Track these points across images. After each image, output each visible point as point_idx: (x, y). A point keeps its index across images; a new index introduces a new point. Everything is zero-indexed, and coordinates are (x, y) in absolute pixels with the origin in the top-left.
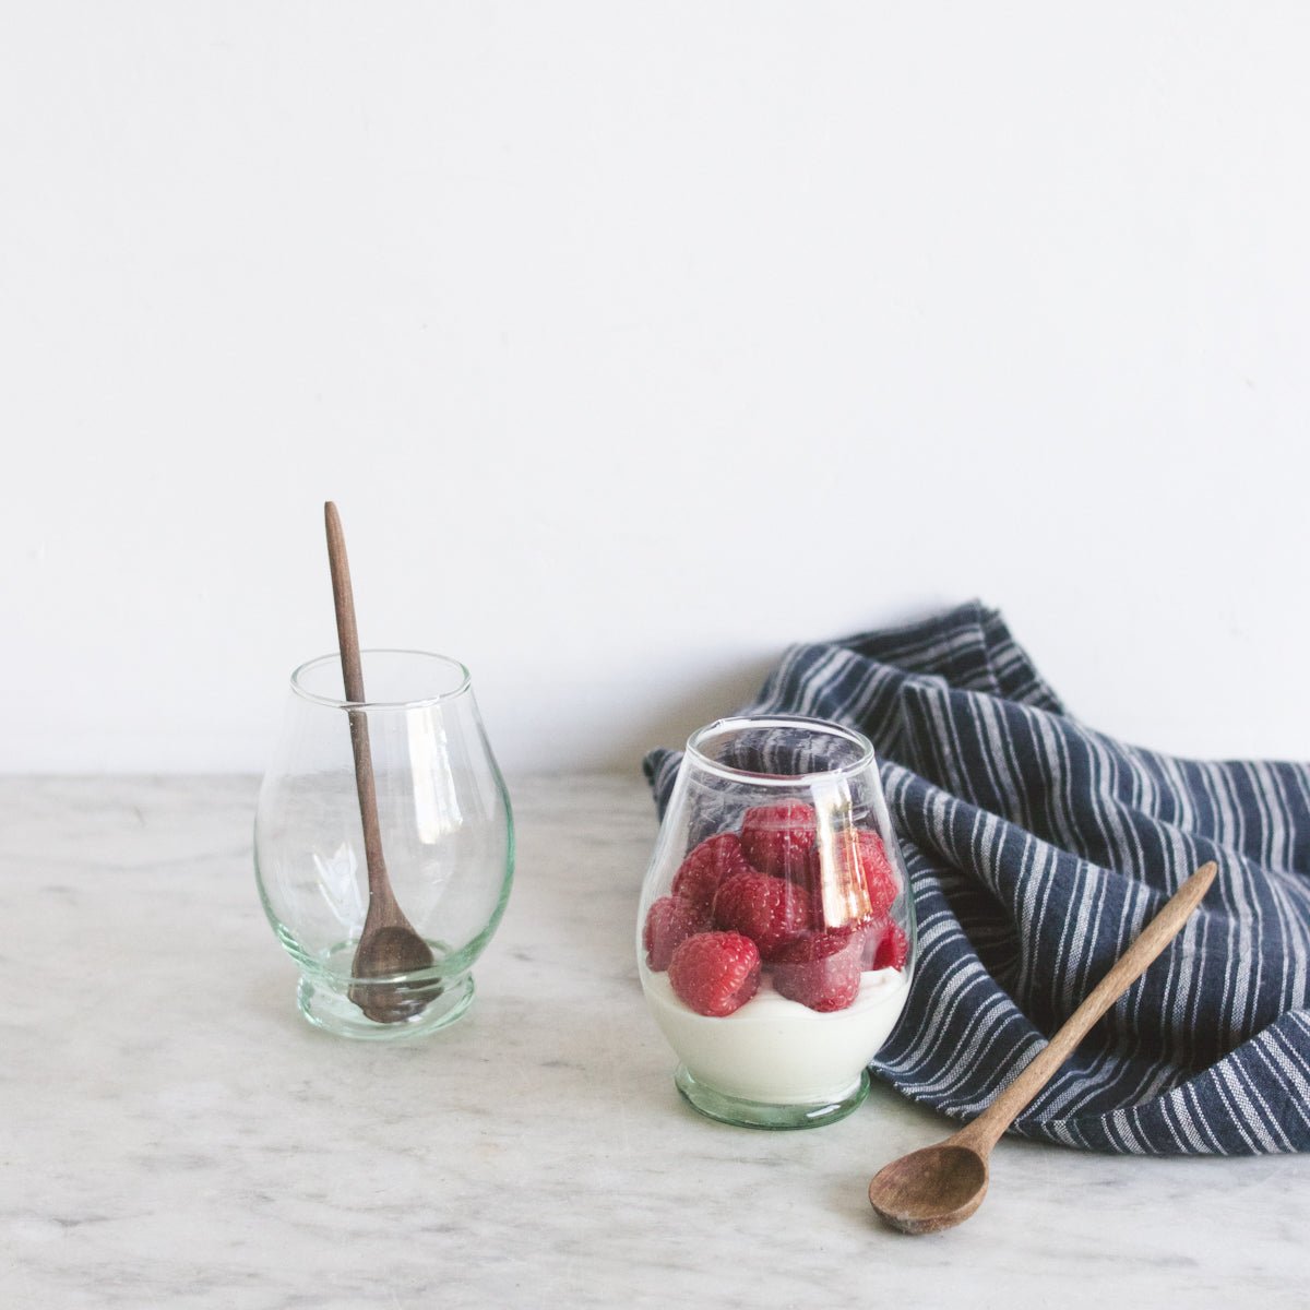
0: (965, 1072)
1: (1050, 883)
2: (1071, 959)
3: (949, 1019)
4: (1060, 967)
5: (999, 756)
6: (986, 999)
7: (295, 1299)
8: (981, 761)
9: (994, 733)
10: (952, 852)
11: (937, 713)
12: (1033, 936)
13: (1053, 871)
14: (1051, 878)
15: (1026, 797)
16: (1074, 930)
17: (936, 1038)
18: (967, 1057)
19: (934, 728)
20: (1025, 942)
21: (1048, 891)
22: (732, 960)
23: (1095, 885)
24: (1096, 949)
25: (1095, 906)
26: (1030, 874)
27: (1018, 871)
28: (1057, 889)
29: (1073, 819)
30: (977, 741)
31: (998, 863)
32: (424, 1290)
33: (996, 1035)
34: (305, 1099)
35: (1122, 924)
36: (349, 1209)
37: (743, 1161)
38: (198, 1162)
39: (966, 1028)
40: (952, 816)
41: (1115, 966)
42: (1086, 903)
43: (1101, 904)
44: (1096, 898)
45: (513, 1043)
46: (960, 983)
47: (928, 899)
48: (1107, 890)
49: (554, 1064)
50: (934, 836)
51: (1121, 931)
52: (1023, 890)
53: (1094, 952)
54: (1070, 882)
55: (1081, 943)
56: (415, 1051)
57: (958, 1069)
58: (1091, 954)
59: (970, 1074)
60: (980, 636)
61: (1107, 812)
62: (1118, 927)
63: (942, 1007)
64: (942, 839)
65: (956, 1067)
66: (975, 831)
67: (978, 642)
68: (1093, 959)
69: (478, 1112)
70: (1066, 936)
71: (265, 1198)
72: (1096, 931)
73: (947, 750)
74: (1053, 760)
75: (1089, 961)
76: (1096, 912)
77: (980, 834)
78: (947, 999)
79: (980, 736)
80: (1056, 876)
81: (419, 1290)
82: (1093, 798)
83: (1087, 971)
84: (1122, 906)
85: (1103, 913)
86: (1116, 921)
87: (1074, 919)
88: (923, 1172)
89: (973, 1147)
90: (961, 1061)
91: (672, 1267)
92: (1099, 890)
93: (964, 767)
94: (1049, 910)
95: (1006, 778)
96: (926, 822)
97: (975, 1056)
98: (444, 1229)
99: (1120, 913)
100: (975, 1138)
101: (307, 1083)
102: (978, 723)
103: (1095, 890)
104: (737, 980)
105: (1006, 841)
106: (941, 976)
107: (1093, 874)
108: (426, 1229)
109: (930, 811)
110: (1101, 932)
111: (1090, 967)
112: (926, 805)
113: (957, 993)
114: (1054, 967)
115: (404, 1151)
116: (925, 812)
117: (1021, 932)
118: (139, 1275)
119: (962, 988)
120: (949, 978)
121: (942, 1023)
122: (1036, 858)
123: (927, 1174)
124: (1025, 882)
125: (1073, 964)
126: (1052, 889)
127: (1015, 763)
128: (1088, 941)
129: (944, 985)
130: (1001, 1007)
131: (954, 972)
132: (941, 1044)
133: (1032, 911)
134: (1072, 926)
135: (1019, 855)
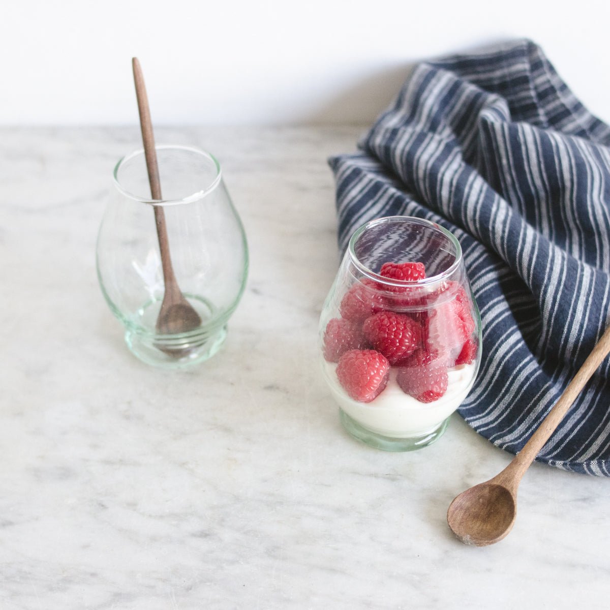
0: (506, 408)
1: (562, 287)
2: (571, 336)
3: (498, 373)
4: (564, 340)
5: (535, 169)
6: (520, 362)
7: (118, 596)
8: (524, 172)
9: (533, 155)
10: (505, 257)
11: (500, 138)
12: (549, 320)
13: (564, 278)
14: (562, 283)
15: (549, 194)
16: (574, 319)
17: (490, 382)
18: (508, 398)
19: (498, 147)
20: (545, 322)
21: (560, 293)
22: (372, 374)
23: (588, 286)
24: (586, 331)
25: (587, 301)
26: (550, 281)
27: (543, 279)
28: (566, 291)
29: (576, 215)
30: (522, 159)
31: (532, 272)
32: (191, 589)
33: (525, 388)
34: (128, 418)
35: (602, 312)
36: (150, 516)
37: (376, 476)
38: (66, 473)
39: (508, 380)
40: (506, 234)
41: (596, 347)
42: (582, 298)
43: (590, 299)
44: (588, 295)
45: (248, 369)
46: (505, 350)
47: (489, 289)
48: (595, 289)
49: (270, 388)
50: (495, 245)
51: (601, 317)
52: (545, 292)
53: (585, 333)
54: (573, 285)
55: (578, 327)
56: (192, 374)
57: (502, 406)
58: (583, 334)
59: (509, 410)
60: (527, 66)
61: (596, 213)
62: (600, 314)
63: (495, 364)
64: (500, 248)
65: (501, 404)
66: (519, 247)
67: (525, 71)
68: (584, 337)
69: (227, 430)
70: (569, 322)
71: (103, 506)
72: (587, 319)
73: (504, 161)
74: (567, 176)
75: (582, 338)
76: (588, 305)
77: (522, 250)
78: (498, 360)
79: (524, 157)
80: (565, 282)
81: (189, 589)
82: (589, 203)
83: (580, 344)
84: (602, 299)
85: (591, 305)
86: (599, 310)
87: (574, 311)
88: (479, 499)
89: (508, 488)
90: (503, 401)
91: (333, 570)
92: (590, 290)
93: (514, 174)
94: (560, 305)
95: (538, 182)
96: (491, 235)
97: (512, 399)
98: (204, 535)
99: (601, 304)
100: (509, 481)
101: (129, 403)
102: (523, 148)
103: (587, 289)
104: (375, 386)
105: (538, 257)
106: (495, 344)
107: (587, 277)
108: (194, 535)
109: (493, 228)
110: (589, 320)
111: (582, 342)
112: (491, 223)
113: (504, 357)
114: (561, 340)
115: (183, 465)
116: (490, 228)
117: (543, 316)
118: (30, 573)
119: (507, 353)
120: (500, 346)
121: (494, 375)
122: (554, 268)
123: (481, 500)
124: (547, 286)
125: (572, 340)
126: (563, 292)
127: (544, 175)
128: (582, 326)
129: (497, 350)
130: (530, 367)
131: (502, 342)
132: (493, 387)
133: (550, 306)
134: (573, 316)
135: (544, 268)
